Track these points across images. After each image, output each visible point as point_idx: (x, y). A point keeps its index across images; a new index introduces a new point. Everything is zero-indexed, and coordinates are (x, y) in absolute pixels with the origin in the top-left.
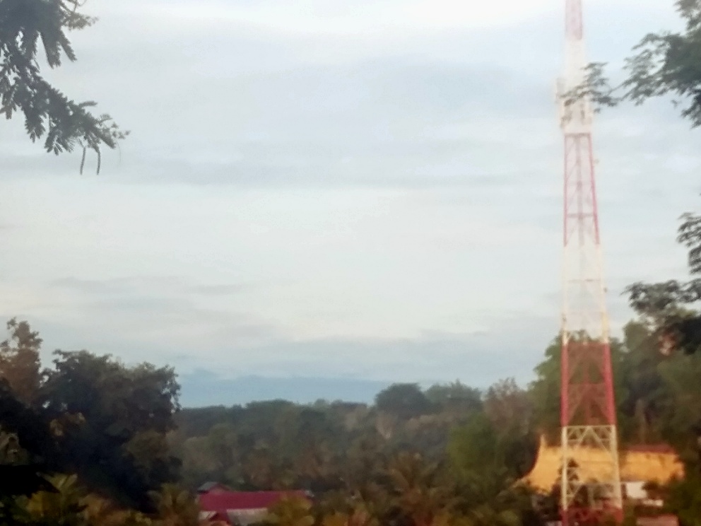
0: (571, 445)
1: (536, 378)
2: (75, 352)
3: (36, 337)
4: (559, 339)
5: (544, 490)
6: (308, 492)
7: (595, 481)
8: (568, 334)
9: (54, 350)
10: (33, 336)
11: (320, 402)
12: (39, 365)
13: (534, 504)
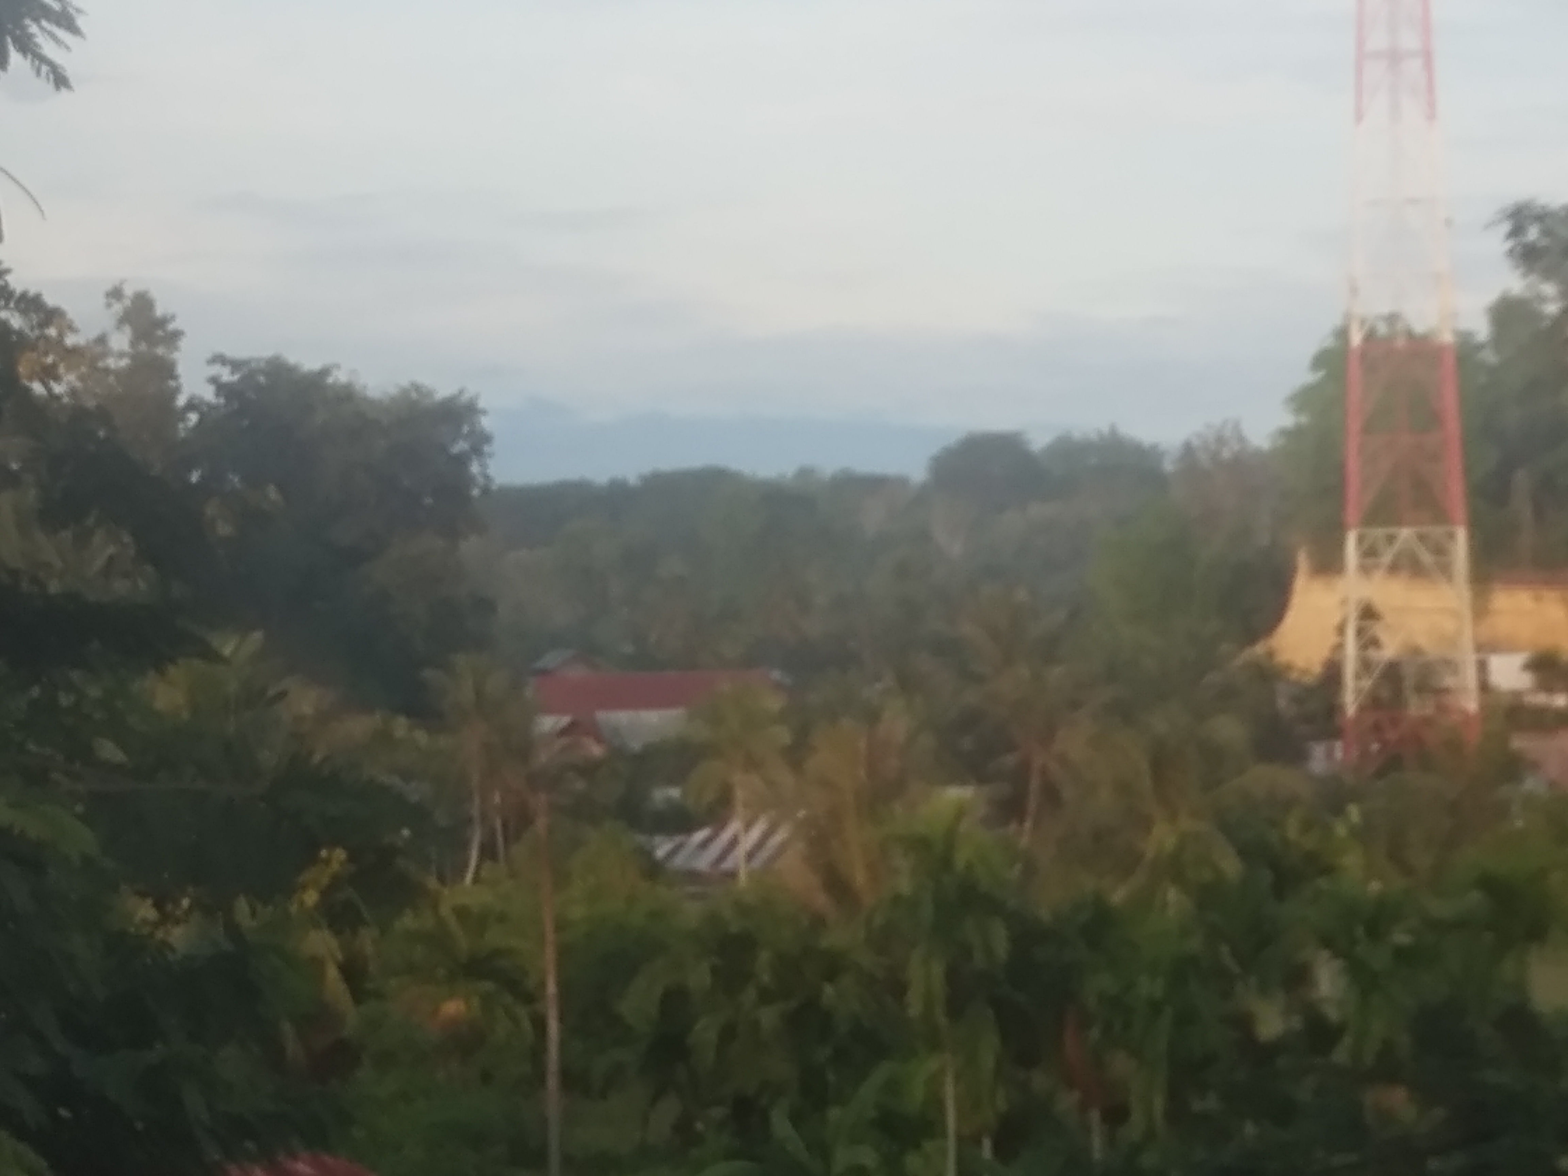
0: (1365, 570)
1: (1287, 420)
2: (258, 360)
3: (171, 327)
4: (1342, 334)
5: (1305, 672)
6: (776, 675)
7: (1416, 651)
8: (1363, 322)
9: (209, 355)
10: (162, 322)
11: (805, 473)
12: (177, 390)
13: (1282, 703)
